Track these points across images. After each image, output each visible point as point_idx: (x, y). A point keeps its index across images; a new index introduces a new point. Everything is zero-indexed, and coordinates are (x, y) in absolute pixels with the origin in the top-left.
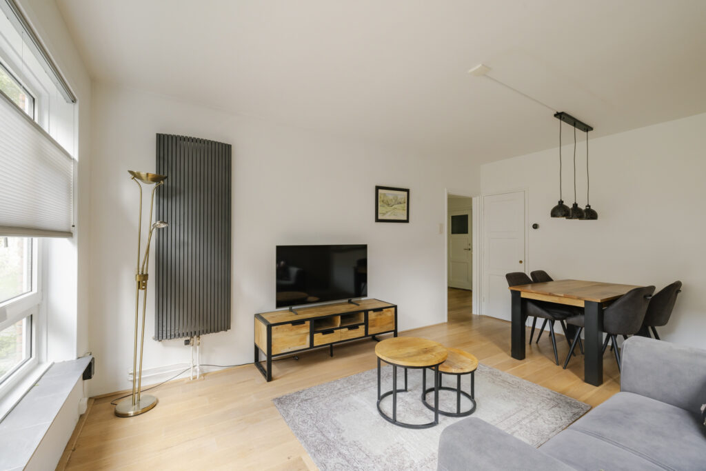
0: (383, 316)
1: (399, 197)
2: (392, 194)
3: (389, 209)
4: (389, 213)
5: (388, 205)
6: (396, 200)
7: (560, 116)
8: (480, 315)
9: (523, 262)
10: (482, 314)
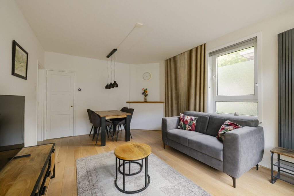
1: (24, 57)
2: (21, 53)
4: (19, 69)
5: (19, 61)
7: (115, 50)
8: (44, 141)
9: (73, 106)
10: (45, 139)
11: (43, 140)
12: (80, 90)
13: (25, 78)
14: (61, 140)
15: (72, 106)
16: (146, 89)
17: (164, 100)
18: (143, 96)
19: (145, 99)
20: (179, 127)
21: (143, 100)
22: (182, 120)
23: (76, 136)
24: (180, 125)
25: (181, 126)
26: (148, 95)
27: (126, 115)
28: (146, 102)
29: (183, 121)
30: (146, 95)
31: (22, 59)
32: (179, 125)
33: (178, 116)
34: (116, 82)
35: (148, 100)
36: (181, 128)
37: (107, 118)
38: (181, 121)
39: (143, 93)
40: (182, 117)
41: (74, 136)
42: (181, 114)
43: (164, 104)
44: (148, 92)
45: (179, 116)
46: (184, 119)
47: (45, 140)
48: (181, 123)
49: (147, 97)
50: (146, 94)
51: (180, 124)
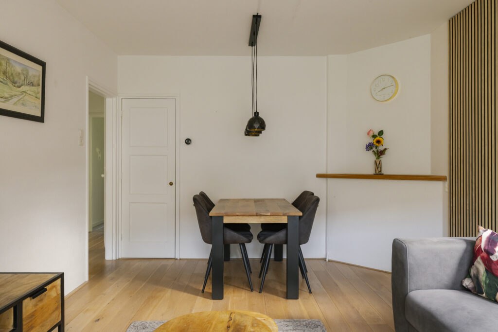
0: (45, 301)
1: (31, 73)
2: (20, 64)
3: (15, 91)
4: (15, 100)
5: (14, 83)
6: (26, 77)
7: (257, 19)
8: (116, 260)
9: (174, 184)
10: (120, 257)
11: (114, 258)
12: (188, 142)
13: (41, 119)
14: (147, 263)
15: (171, 184)
16: (381, 133)
17: (445, 172)
18: (370, 157)
19: (378, 165)
20: (467, 283)
21: (371, 171)
22: (482, 258)
23: (180, 259)
24: (470, 277)
25: (476, 279)
26: (387, 152)
27: (284, 215)
28: (379, 175)
29: (488, 263)
30: (380, 154)
31: (23, 78)
32: (468, 275)
33: (468, 238)
34: (260, 115)
35: (386, 171)
36: (476, 291)
37: (227, 220)
38: (479, 259)
39: (369, 147)
40: (483, 245)
41: (177, 259)
42: (481, 228)
43: (447, 184)
44: (387, 142)
45: (473, 239)
46: (490, 253)
47: (119, 259)
48: (478, 270)
49: (384, 159)
50: (381, 148)
51: (473, 272)
